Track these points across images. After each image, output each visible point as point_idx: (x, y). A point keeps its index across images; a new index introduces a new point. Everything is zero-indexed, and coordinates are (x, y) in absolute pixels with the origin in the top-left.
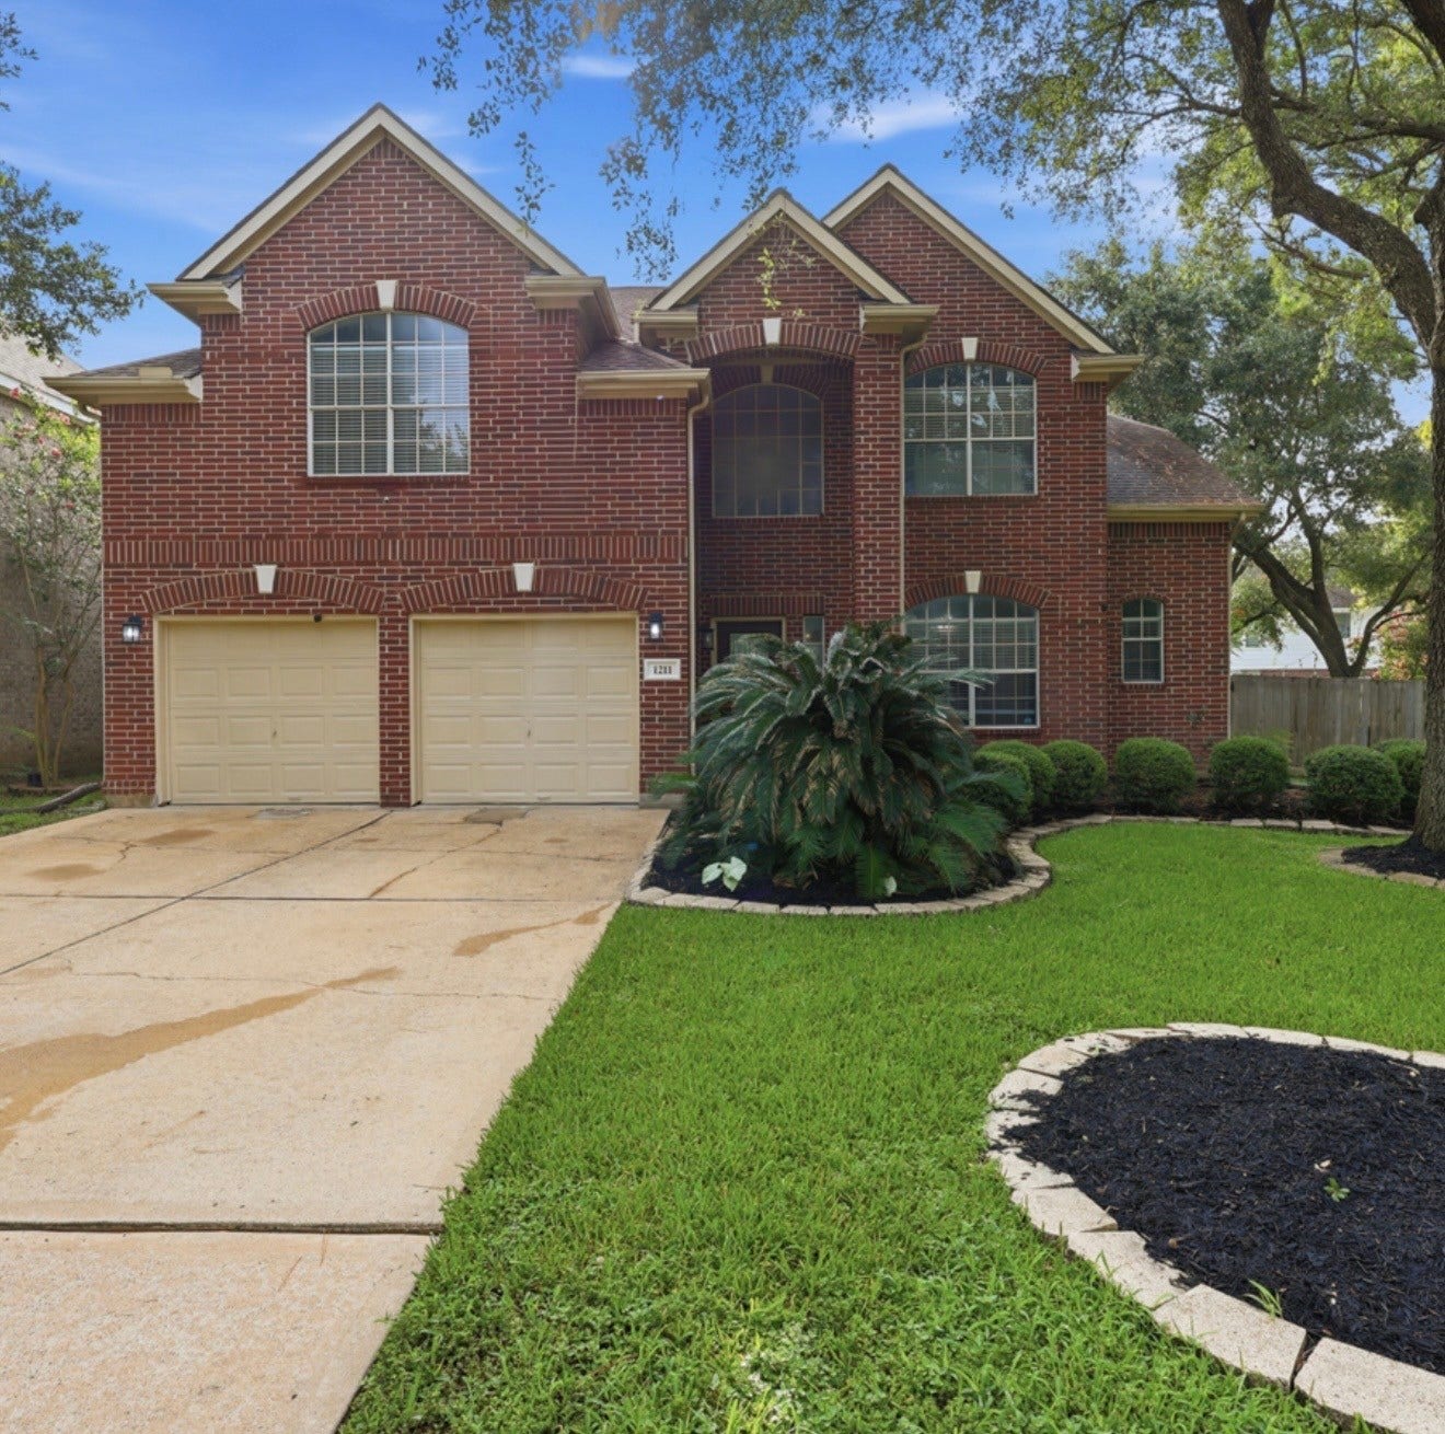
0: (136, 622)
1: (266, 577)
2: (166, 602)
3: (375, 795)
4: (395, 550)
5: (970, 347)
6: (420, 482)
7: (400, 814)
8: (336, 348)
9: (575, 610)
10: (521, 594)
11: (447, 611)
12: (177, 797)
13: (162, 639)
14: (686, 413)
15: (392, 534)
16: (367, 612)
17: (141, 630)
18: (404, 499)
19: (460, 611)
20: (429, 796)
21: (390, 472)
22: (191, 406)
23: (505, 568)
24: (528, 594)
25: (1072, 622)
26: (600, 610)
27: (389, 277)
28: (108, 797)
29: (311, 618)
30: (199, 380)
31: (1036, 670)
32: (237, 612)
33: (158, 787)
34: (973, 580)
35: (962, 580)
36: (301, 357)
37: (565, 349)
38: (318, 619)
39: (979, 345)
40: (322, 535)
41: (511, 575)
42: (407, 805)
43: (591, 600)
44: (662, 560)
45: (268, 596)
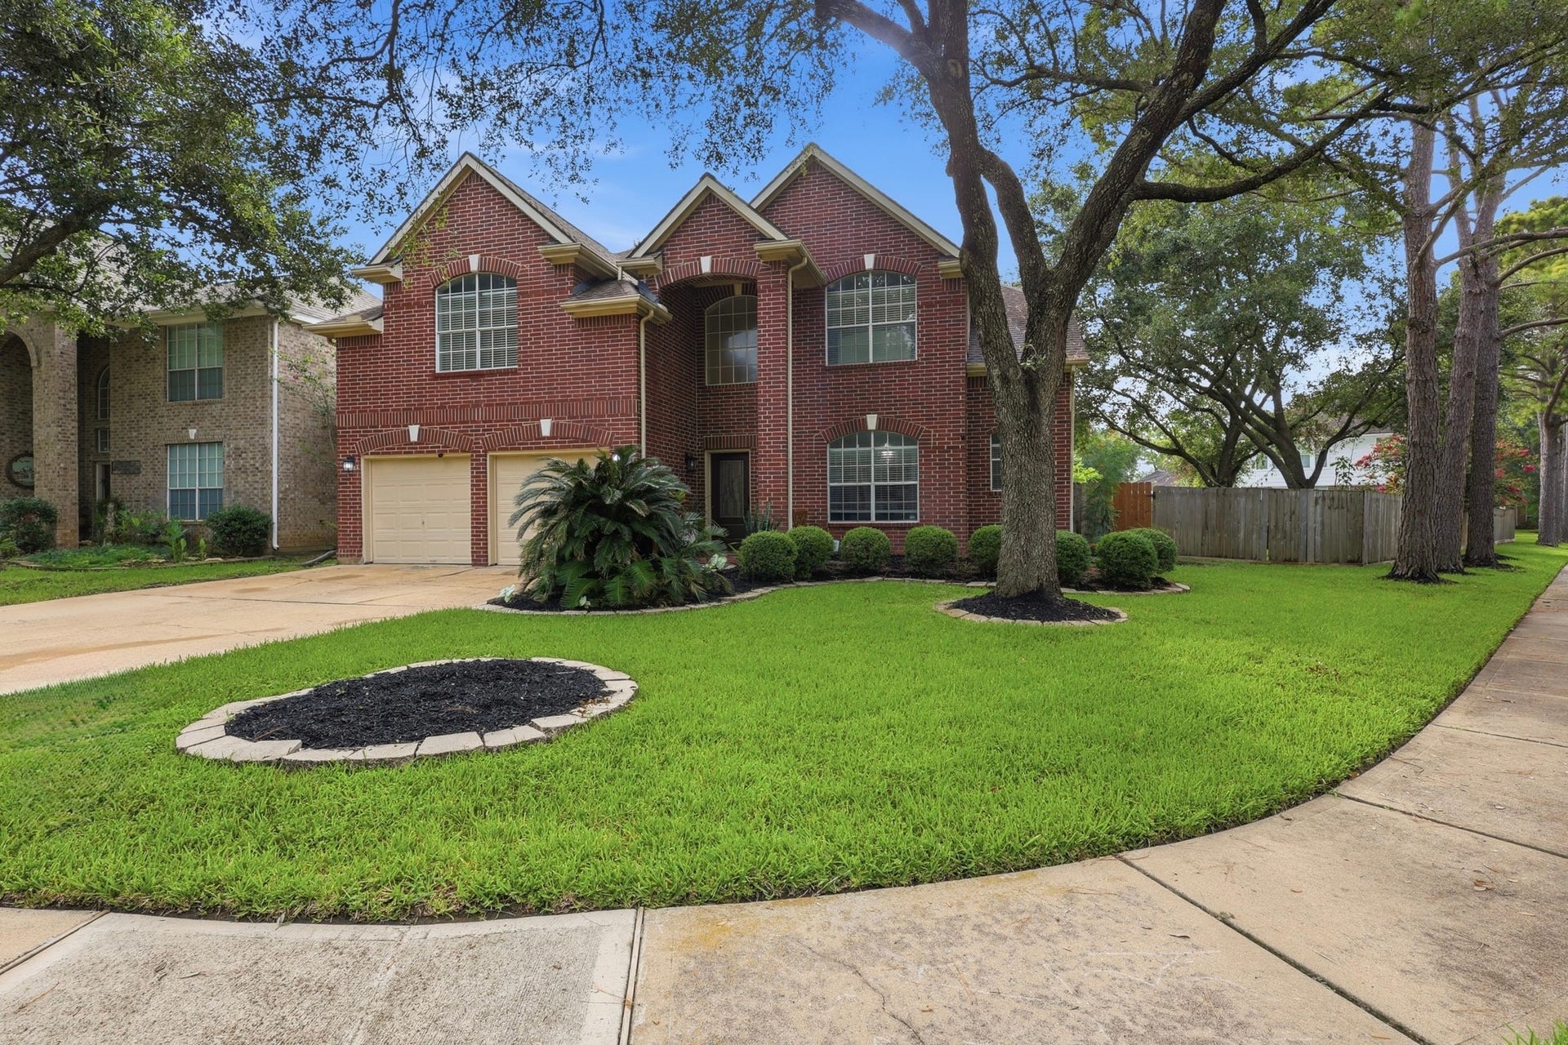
0: (351, 460)
1: (414, 432)
2: (366, 448)
3: (469, 560)
4: (479, 414)
5: (869, 261)
6: (492, 373)
7: (482, 570)
8: (450, 297)
9: (574, 447)
10: (544, 438)
11: (506, 449)
12: (376, 559)
13: (367, 469)
14: (639, 323)
15: (477, 405)
16: (464, 451)
17: (354, 464)
18: (484, 382)
19: (512, 449)
20: (501, 561)
21: (478, 368)
22: (377, 335)
23: (536, 423)
24: (548, 438)
25: (941, 448)
26: (587, 446)
27: (475, 253)
28: (339, 559)
29: (436, 455)
30: (381, 320)
31: (917, 482)
32: (400, 453)
33: (364, 553)
34: (872, 421)
35: (865, 421)
36: (432, 304)
37: (569, 288)
38: (440, 456)
39: (876, 259)
40: (442, 407)
41: (539, 426)
42: (486, 565)
43: (583, 440)
44: (622, 415)
45: (416, 443)
